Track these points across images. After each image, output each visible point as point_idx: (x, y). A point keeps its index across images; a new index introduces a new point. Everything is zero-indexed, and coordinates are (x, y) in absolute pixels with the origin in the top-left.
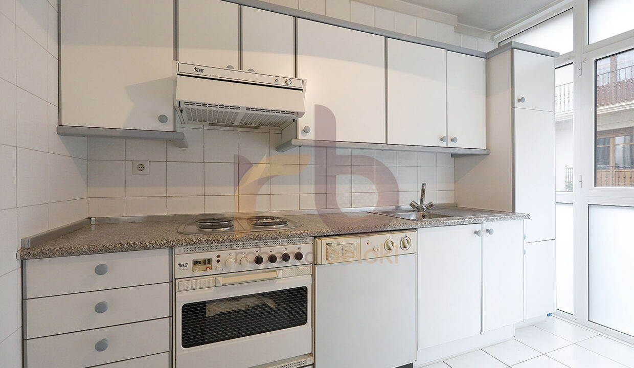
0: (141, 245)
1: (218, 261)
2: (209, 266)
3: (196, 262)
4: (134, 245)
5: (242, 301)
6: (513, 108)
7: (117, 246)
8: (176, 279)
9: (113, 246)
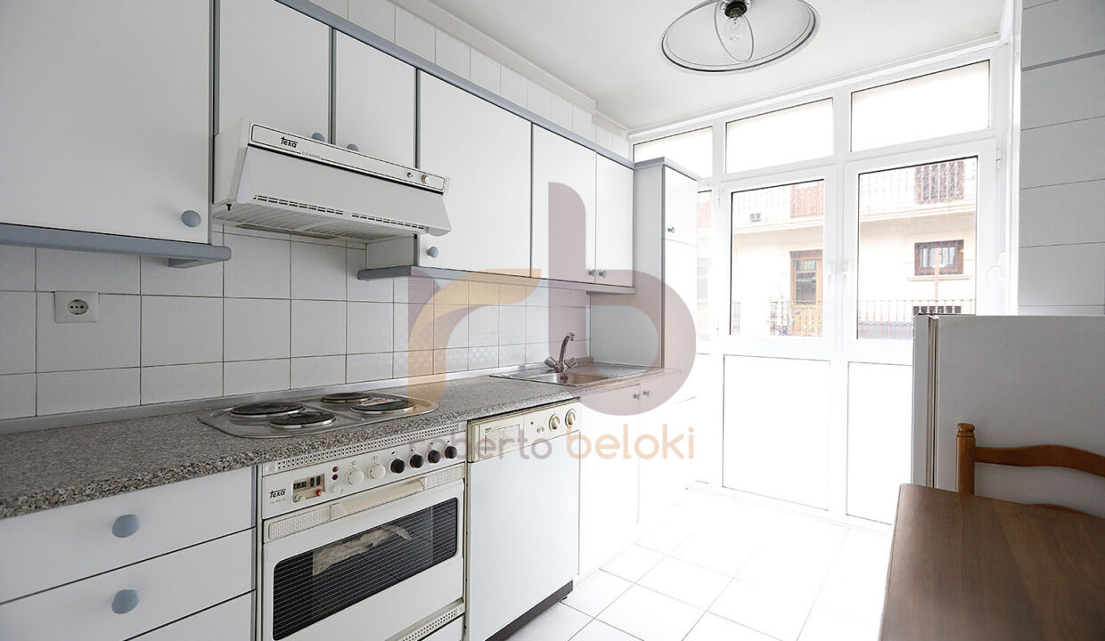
0: (208, 467)
1: (335, 477)
2: (320, 487)
3: (299, 484)
4: (193, 468)
5: (363, 539)
6: (663, 239)
7: (160, 474)
8: (263, 521)
9: (151, 475)
